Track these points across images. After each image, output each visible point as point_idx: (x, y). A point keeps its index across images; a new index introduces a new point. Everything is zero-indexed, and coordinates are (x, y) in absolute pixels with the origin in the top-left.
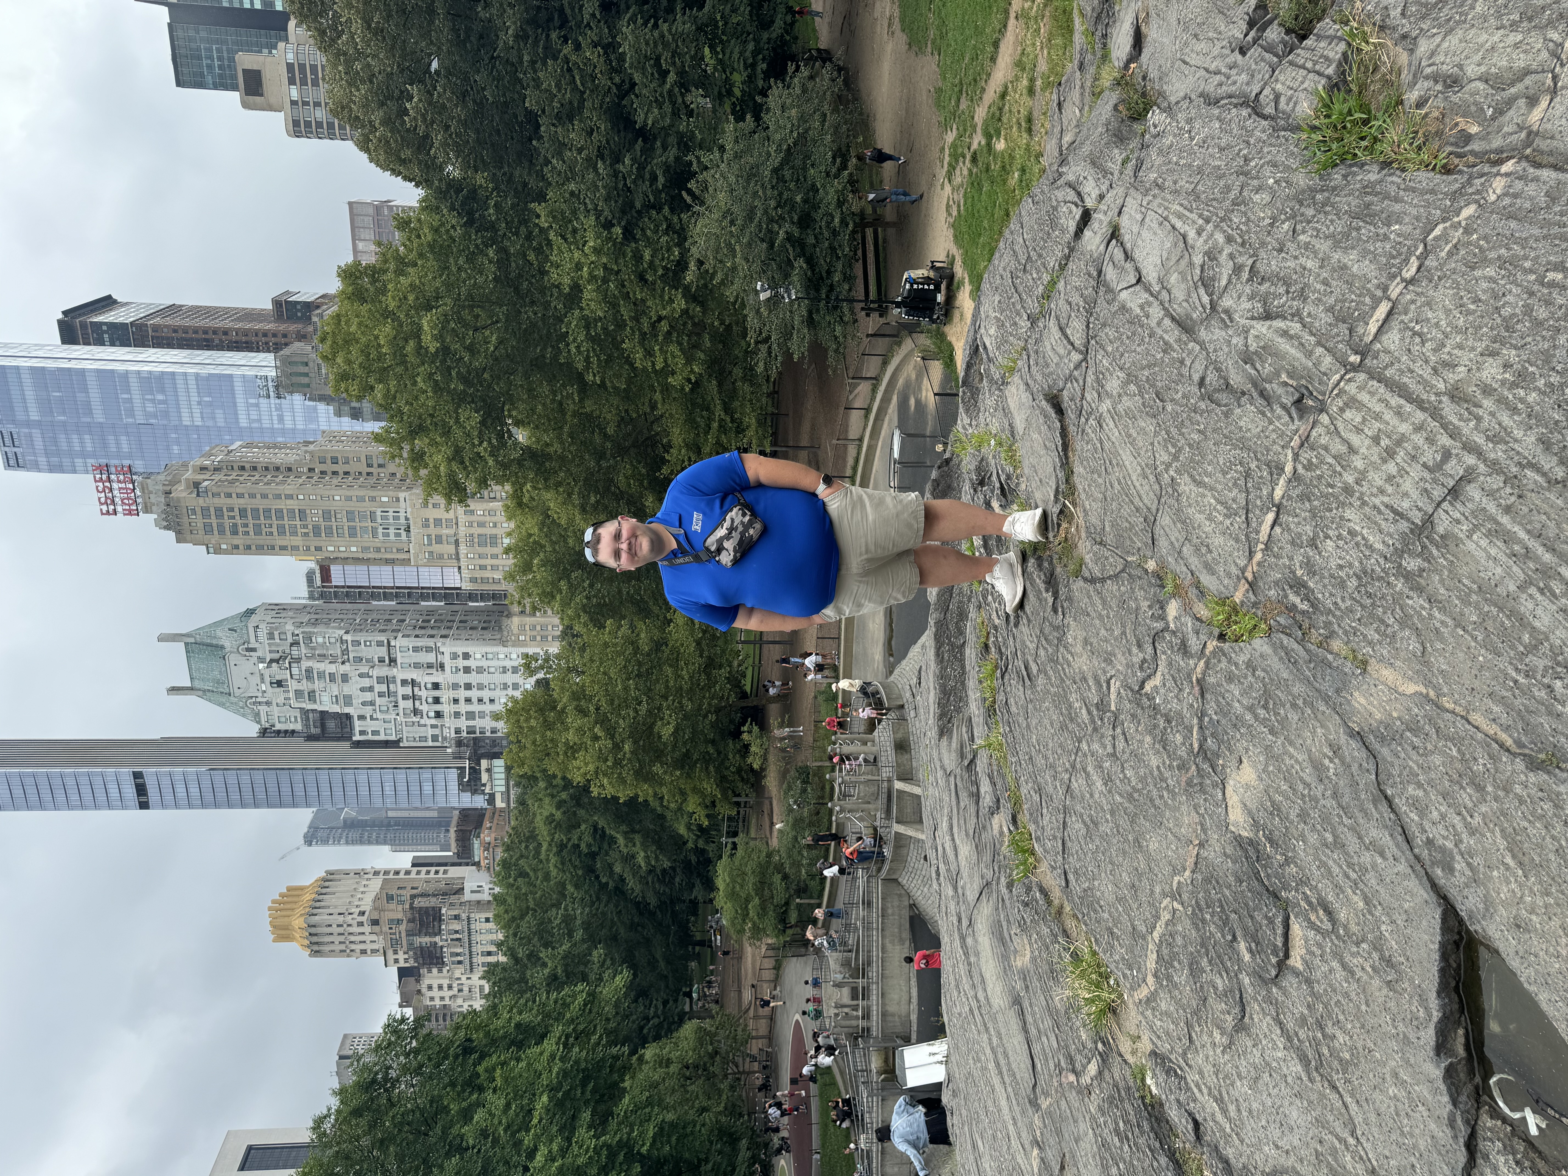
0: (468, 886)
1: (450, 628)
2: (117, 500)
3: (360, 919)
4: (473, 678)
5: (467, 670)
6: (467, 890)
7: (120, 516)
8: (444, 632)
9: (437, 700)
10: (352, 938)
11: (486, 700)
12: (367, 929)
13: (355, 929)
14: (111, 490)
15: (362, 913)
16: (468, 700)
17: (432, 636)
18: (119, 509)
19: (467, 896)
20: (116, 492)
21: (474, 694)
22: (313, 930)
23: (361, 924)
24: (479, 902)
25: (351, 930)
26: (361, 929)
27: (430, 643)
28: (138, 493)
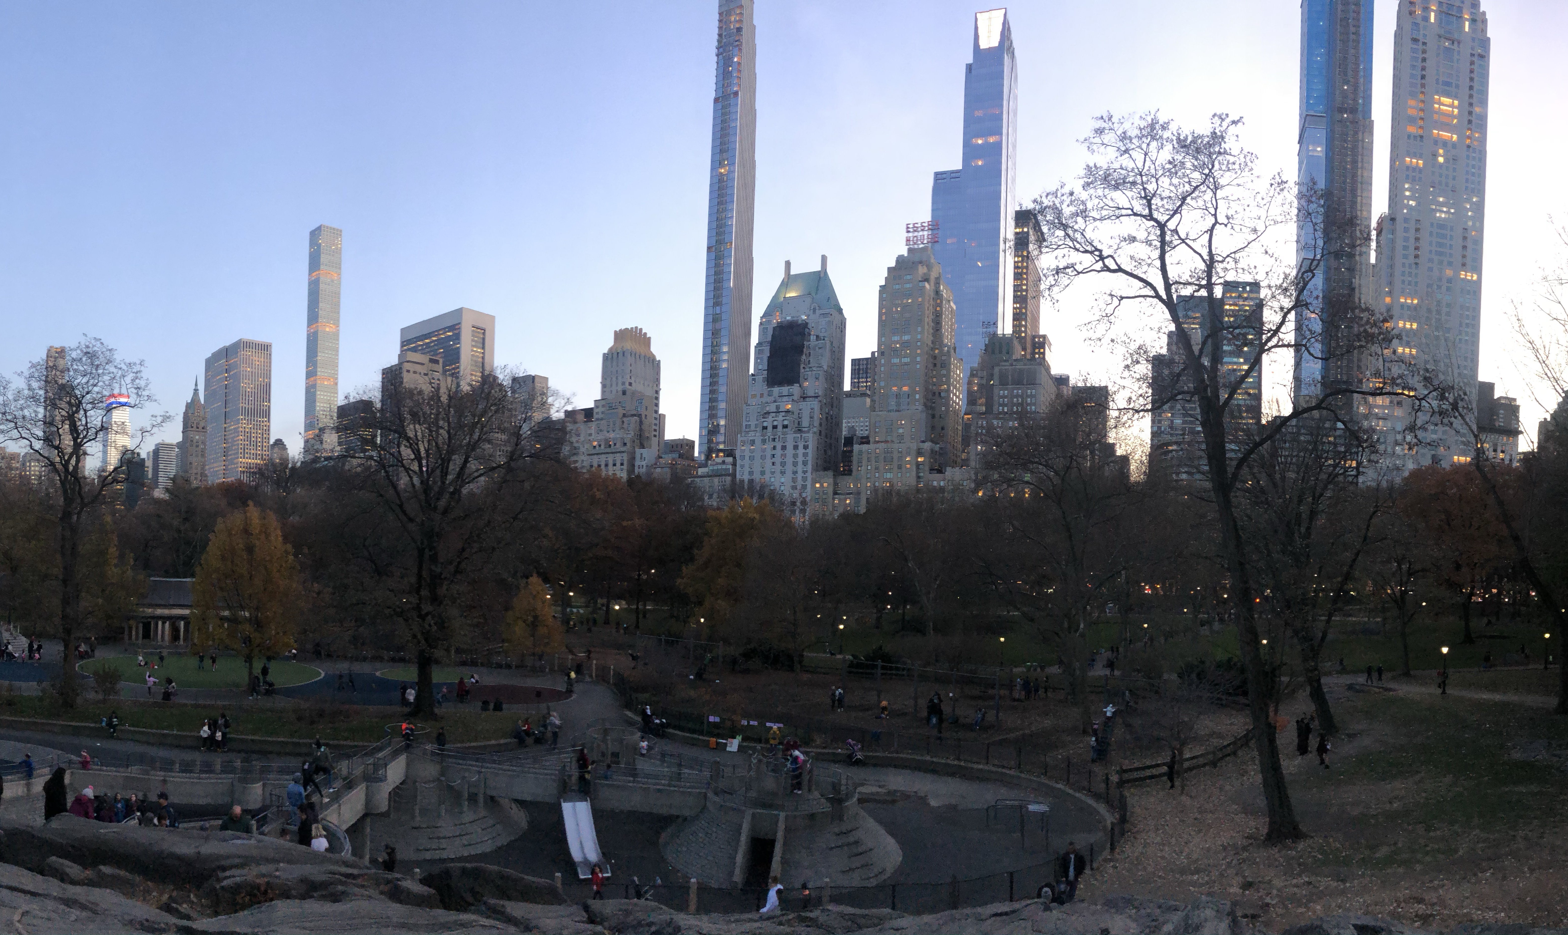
0: (644, 451)
1: (826, 436)
2: (916, 234)
3: (627, 384)
4: (790, 451)
5: (796, 447)
6: (642, 451)
7: (907, 235)
8: (823, 433)
9: (775, 427)
10: (614, 379)
11: (774, 459)
12: (620, 388)
13: (620, 381)
14: (923, 230)
15: (630, 384)
16: (774, 448)
17: (821, 425)
18: (911, 235)
19: (638, 451)
20: (921, 233)
21: (778, 452)
22: (621, 355)
23: (623, 383)
24: (634, 458)
25: (620, 378)
26: (620, 384)
27: (816, 423)
28: (921, 246)
